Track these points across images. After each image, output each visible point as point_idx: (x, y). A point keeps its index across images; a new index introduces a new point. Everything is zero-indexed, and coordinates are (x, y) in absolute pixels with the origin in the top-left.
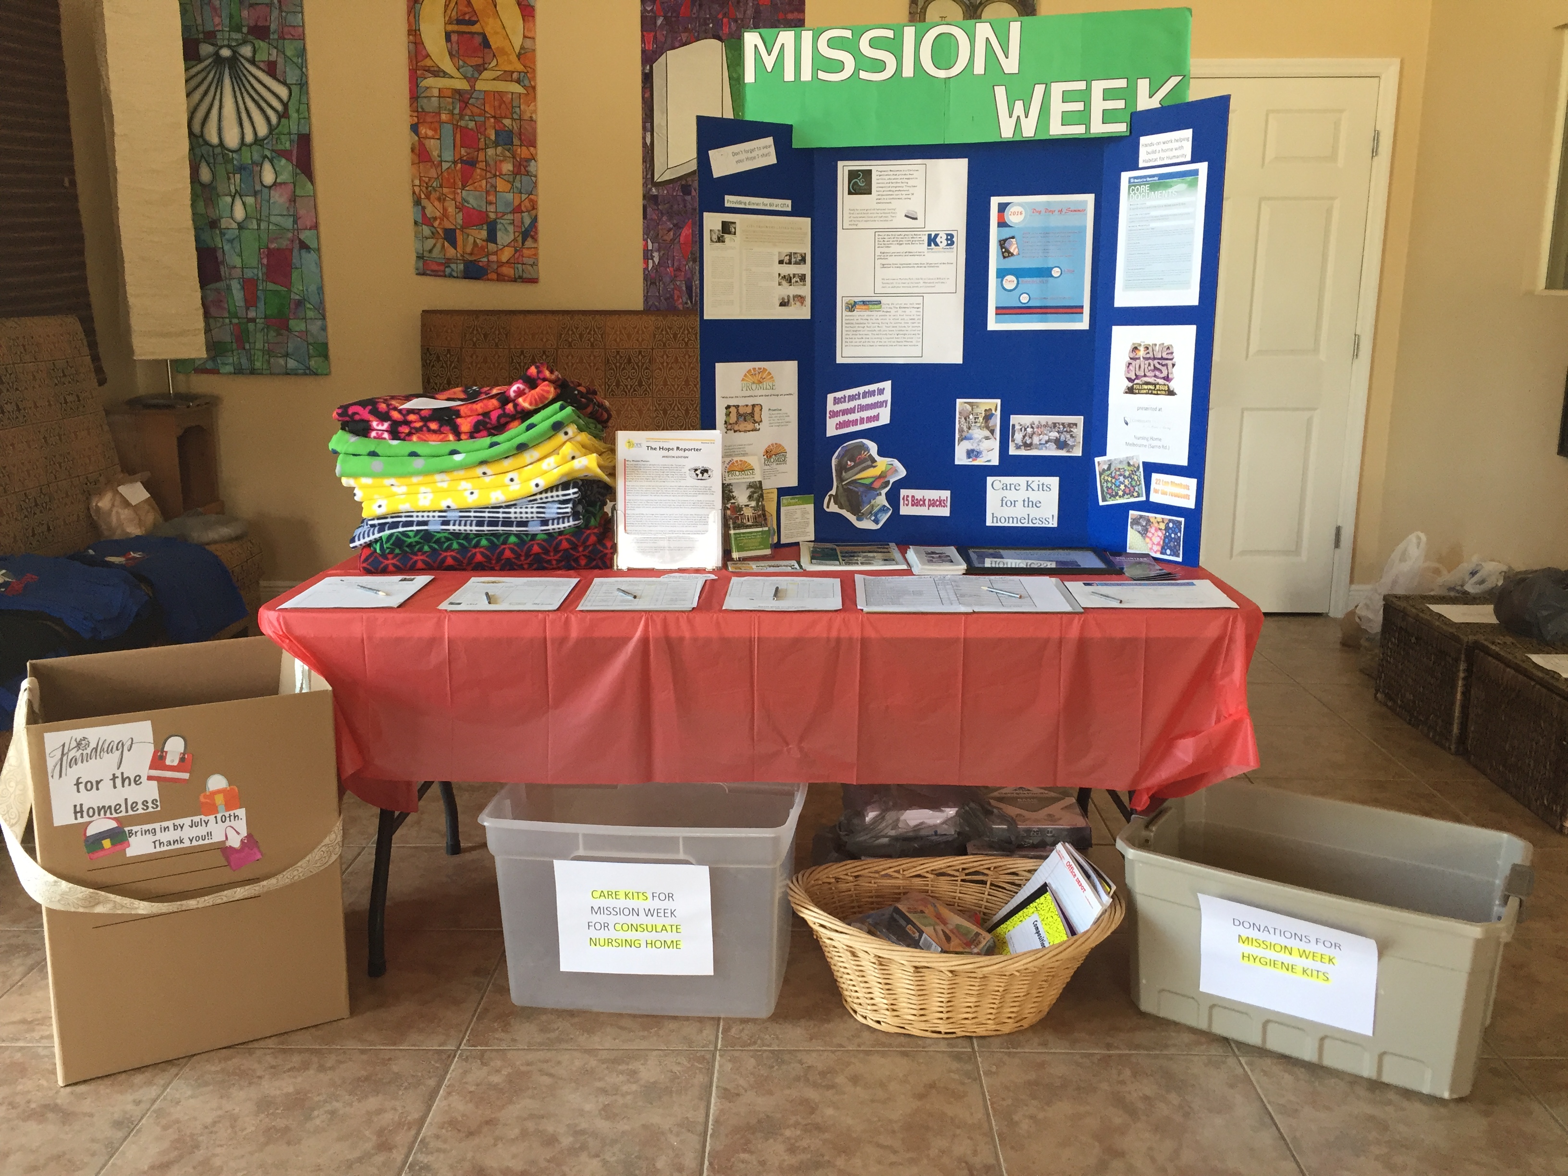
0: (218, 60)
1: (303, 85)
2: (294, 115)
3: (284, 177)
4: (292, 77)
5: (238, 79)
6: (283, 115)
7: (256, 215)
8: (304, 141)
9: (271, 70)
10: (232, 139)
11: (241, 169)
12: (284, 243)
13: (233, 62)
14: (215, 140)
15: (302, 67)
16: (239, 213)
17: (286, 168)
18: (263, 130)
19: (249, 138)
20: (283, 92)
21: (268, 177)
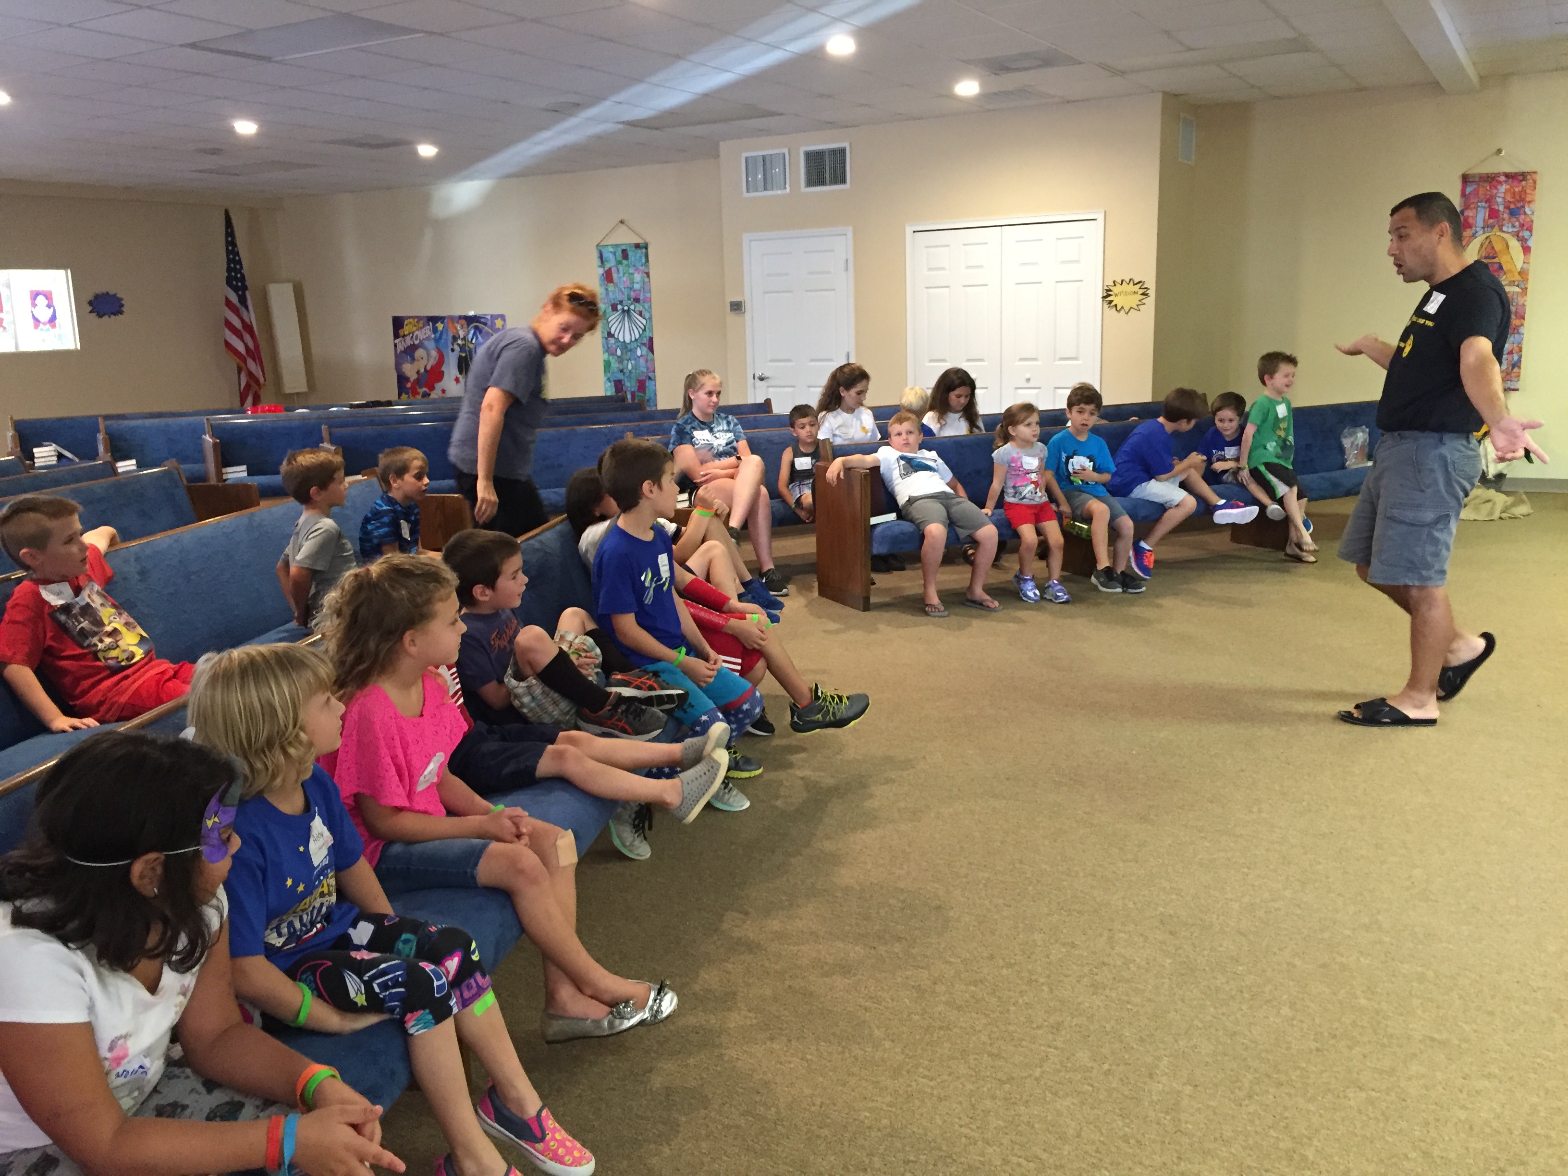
0: (623, 311)
1: (650, 318)
2: (647, 330)
3: (644, 353)
4: (647, 316)
5: (630, 317)
6: (644, 330)
7: (635, 367)
8: (651, 339)
9: (640, 314)
10: (628, 340)
11: (630, 350)
12: (644, 378)
13: (628, 311)
14: (622, 340)
15: (650, 312)
16: (630, 367)
17: (645, 350)
18: (637, 336)
19: (633, 339)
20: (644, 322)
21: (639, 353)
